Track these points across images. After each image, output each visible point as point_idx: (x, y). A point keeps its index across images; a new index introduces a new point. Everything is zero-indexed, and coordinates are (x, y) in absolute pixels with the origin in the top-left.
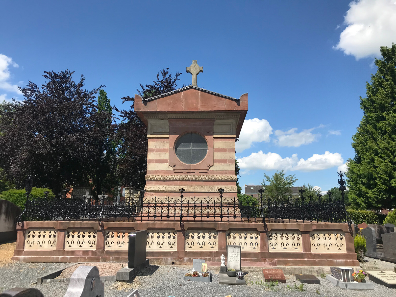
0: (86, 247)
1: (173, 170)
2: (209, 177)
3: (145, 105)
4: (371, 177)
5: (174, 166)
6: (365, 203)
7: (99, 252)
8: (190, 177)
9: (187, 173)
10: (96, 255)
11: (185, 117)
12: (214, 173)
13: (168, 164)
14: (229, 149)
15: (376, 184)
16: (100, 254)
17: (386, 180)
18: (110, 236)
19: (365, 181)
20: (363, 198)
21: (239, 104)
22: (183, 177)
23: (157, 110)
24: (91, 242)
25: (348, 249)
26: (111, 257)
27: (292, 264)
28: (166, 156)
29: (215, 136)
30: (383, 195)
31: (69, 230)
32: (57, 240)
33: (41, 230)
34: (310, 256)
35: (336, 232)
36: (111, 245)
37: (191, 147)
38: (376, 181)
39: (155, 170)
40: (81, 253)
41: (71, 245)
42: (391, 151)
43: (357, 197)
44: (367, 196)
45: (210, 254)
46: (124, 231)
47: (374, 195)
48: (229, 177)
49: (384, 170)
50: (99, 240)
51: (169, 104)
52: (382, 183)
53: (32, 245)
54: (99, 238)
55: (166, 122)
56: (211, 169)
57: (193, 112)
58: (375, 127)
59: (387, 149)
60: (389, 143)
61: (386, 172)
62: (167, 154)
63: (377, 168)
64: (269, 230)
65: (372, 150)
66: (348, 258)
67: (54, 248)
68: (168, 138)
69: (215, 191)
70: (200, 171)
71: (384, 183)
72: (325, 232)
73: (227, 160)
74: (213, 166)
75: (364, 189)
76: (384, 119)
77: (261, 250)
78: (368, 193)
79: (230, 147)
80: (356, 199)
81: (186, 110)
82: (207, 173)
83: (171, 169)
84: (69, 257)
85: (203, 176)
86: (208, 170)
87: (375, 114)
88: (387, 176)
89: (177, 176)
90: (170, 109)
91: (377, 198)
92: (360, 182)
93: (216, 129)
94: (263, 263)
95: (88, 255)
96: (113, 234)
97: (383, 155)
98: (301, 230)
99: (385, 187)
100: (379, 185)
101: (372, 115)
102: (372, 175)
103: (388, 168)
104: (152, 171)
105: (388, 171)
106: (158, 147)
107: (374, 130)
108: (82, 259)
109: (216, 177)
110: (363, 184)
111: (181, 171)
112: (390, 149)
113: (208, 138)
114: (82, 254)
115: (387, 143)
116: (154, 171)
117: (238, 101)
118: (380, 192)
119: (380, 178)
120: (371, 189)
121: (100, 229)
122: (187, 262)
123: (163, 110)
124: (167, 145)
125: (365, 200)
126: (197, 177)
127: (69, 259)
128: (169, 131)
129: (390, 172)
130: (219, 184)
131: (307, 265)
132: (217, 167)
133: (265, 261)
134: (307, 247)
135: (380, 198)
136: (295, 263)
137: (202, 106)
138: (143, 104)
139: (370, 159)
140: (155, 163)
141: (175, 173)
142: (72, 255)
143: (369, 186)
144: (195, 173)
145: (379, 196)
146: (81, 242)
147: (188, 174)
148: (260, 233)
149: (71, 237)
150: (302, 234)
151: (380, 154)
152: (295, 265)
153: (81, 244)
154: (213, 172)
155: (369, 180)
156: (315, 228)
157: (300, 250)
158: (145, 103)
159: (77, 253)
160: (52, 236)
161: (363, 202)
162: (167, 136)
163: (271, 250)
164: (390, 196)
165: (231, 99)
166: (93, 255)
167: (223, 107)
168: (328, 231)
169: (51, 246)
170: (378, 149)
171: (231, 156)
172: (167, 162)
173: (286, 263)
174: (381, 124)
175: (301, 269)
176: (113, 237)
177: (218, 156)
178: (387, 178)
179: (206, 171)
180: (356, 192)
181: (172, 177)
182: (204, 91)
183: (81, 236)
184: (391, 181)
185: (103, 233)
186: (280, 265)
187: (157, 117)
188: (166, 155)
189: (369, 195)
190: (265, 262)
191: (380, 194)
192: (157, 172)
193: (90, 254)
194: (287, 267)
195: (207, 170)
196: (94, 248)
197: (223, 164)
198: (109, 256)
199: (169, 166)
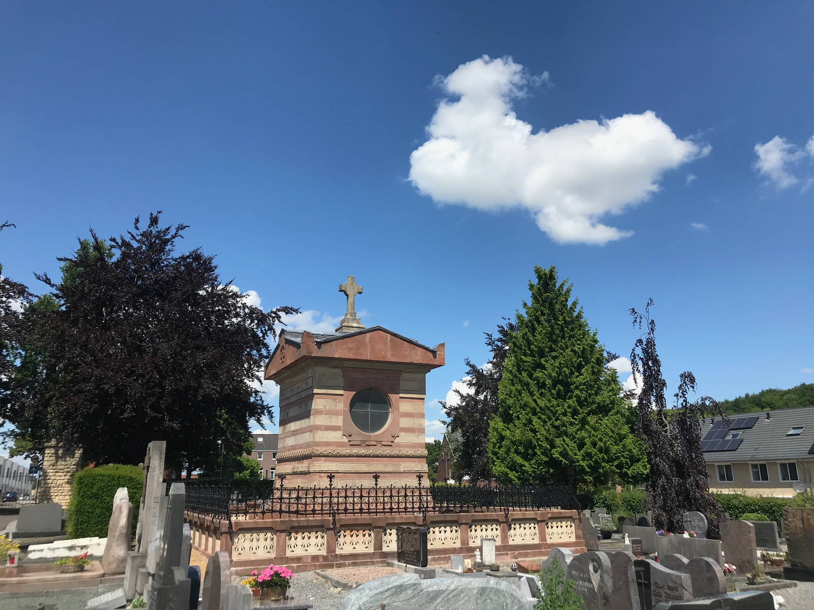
0: (313, 551)
1: (349, 441)
2: (395, 452)
3: (319, 348)
4: (529, 445)
5: (350, 436)
6: (519, 479)
7: (331, 556)
8: (371, 451)
9: (367, 445)
10: (328, 561)
11: (365, 367)
12: (400, 447)
13: (341, 433)
14: (418, 414)
15: (535, 454)
16: (333, 559)
17: (547, 449)
18: (342, 536)
19: (521, 449)
20: (517, 472)
21: (435, 357)
22: (363, 451)
23: (335, 356)
24: (319, 545)
25: (577, 537)
26: (347, 562)
27: (531, 556)
28: (338, 421)
29: (401, 395)
30: (542, 469)
31: (291, 531)
32: (275, 543)
33: (253, 531)
34: (546, 546)
35: (566, 520)
36: (343, 547)
37: (369, 409)
38: (535, 450)
39: (324, 440)
40: (309, 560)
41: (294, 549)
42: (552, 412)
43: (509, 472)
44: (523, 470)
45: (453, 550)
46: (358, 528)
47: (532, 469)
48: (419, 452)
49: (546, 436)
50: (330, 541)
51: (350, 349)
52: (543, 454)
53: (242, 552)
54: (329, 539)
55: (339, 371)
56: (397, 440)
57: (378, 362)
58: (530, 376)
59: (548, 408)
60: (549, 401)
61: (547, 439)
62: (341, 418)
63: (537, 434)
64: (510, 520)
65: (530, 408)
66: (577, 546)
67: (273, 555)
68: (342, 395)
69: (402, 471)
70: (383, 443)
71: (544, 454)
72: (557, 520)
73: (415, 428)
74: (398, 436)
75: (519, 460)
76: (543, 367)
77: (502, 543)
78: (525, 467)
79: (419, 412)
80: (508, 474)
81: (373, 358)
82: (391, 446)
83: (345, 440)
84: (295, 565)
85: (388, 451)
86: (393, 442)
87: (531, 358)
88: (548, 444)
89: (355, 451)
90: (351, 355)
91: (535, 472)
92: (513, 450)
93: (403, 385)
94: (506, 556)
95: (318, 561)
96: (345, 532)
97: (543, 417)
98: (538, 519)
99: (546, 459)
100: (539, 455)
101: (528, 359)
102: (530, 442)
103: (550, 434)
104: (320, 442)
105: (550, 438)
106: (327, 407)
107: (530, 380)
108: (312, 566)
109: (404, 451)
110: (517, 452)
111: (359, 443)
112: (551, 408)
113: (393, 397)
114: (311, 561)
115: (547, 400)
116: (322, 442)
117: (434, 352)
118: (539, 464)
119: (541, 446)
120: (528, 460)
121: (332, 527)
122: (431, 561)
123: (343, 357)
124: (341, 404)
125: (520, 475)
126: (380, 451)
127: (295, 568)
128: (343, 384)
129: (552, 439)
130: (405, 462)
131: (545, 556)
132: (404, 439)
133: (507, 554)
134: (543, 536)
135: (538, 472)
136: (534, 555)
137: (392, 355)
138: (316, 347)
139: (526, 420)
140: (325, 430)
141: (351, 445)
142: (298, 563)
143: (525, 457)
144: (376, 445)
145: (538, 469)
146: (306, 546)
147: (367, 447)
148: (501, 524)
149: (293, 539)
150: (539, 524)
151: (538, 414)
152: (534, 556)
153: (306, 548)
154: (399, 445)
155: (526, 449)
156: (550, 516)
157: (537, 541)
158: (318, 345)
159: (305, 560)
160: (269, 539)
161: (516, 477)
162: (341, 392)
163: (511, 543)
164: (549, 470)
165: (427, 349)
166: (324, 561)
167: (417, 358)
168: (560, 518)
169: (269, 552)
170: (536, 406)
171: (420, 424)
172: (340, 430)
173: (526, 555)
174: (538, 374)
175: (540, 560)
176: (345, 536)
177: (404, 422)
178: (548, 446)
179: (390, 444)
180: (508, 464)
181: (347, 451)
182: (395, 335)
183: (306, 537)
184: (553, 451)
185: (334, 532)
186: (521, 557)
187: (330, 364)
188: (339, 419)
189: (525, 469)
190: (507, 556)
191: (539, 467)
192: (327, 444)
193: (321, 559)
194: (528, 559)
195: (391, 442)
196: (324, 552)
197: (410, 434)
198: (344, 560)
199: (343, 435)
